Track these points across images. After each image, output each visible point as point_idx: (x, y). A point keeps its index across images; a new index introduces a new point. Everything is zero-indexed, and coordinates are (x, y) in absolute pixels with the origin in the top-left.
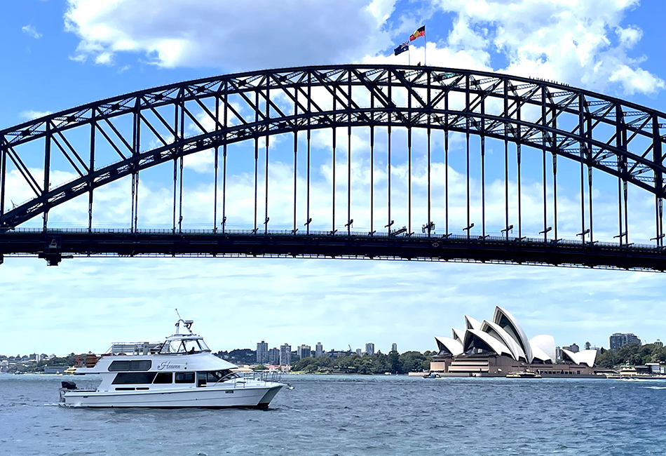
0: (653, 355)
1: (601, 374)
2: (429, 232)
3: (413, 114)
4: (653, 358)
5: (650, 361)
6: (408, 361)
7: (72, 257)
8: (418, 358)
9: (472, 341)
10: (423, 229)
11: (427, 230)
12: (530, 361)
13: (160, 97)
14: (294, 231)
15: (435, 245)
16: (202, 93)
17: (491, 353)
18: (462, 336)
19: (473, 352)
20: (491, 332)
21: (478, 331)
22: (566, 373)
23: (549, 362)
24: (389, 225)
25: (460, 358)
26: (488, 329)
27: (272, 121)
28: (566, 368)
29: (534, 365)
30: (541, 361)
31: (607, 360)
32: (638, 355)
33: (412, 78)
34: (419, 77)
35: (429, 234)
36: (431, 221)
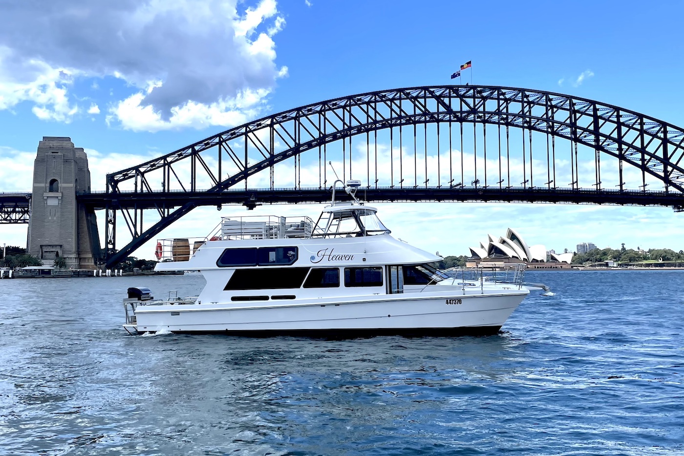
0: (609, 255)
1: (576, 268)
2: (476, 185)
3: (464, 115)
4: (609, 258)
5: (607, 259)
6: (450, 262)
7: (261, 205)
8: (456, 260)
9: (493, 249)
10: (472, 184)
11: (474, 184)
12: (530, 261)
13: (310, 110)
14: (392, 187)
15: (481, 193)
16: (335, 107)
17: (505, 257)
18: (487, 247)
19: (493, 256)
20: (505, 244)
21: (497, 243)
22: (554, 267)
23: (542, 261)
24: (451, 182)
25: (485, 260)
26: (504, 242)
27: (378, 122)
28: (553, 265)
29: (533, 263)
30: (537, 261)
31: (579, 259)
32: (599, 256)
33: (462, 93)
34: (467, 92)
35: (476, 187)
36: (477, 178)
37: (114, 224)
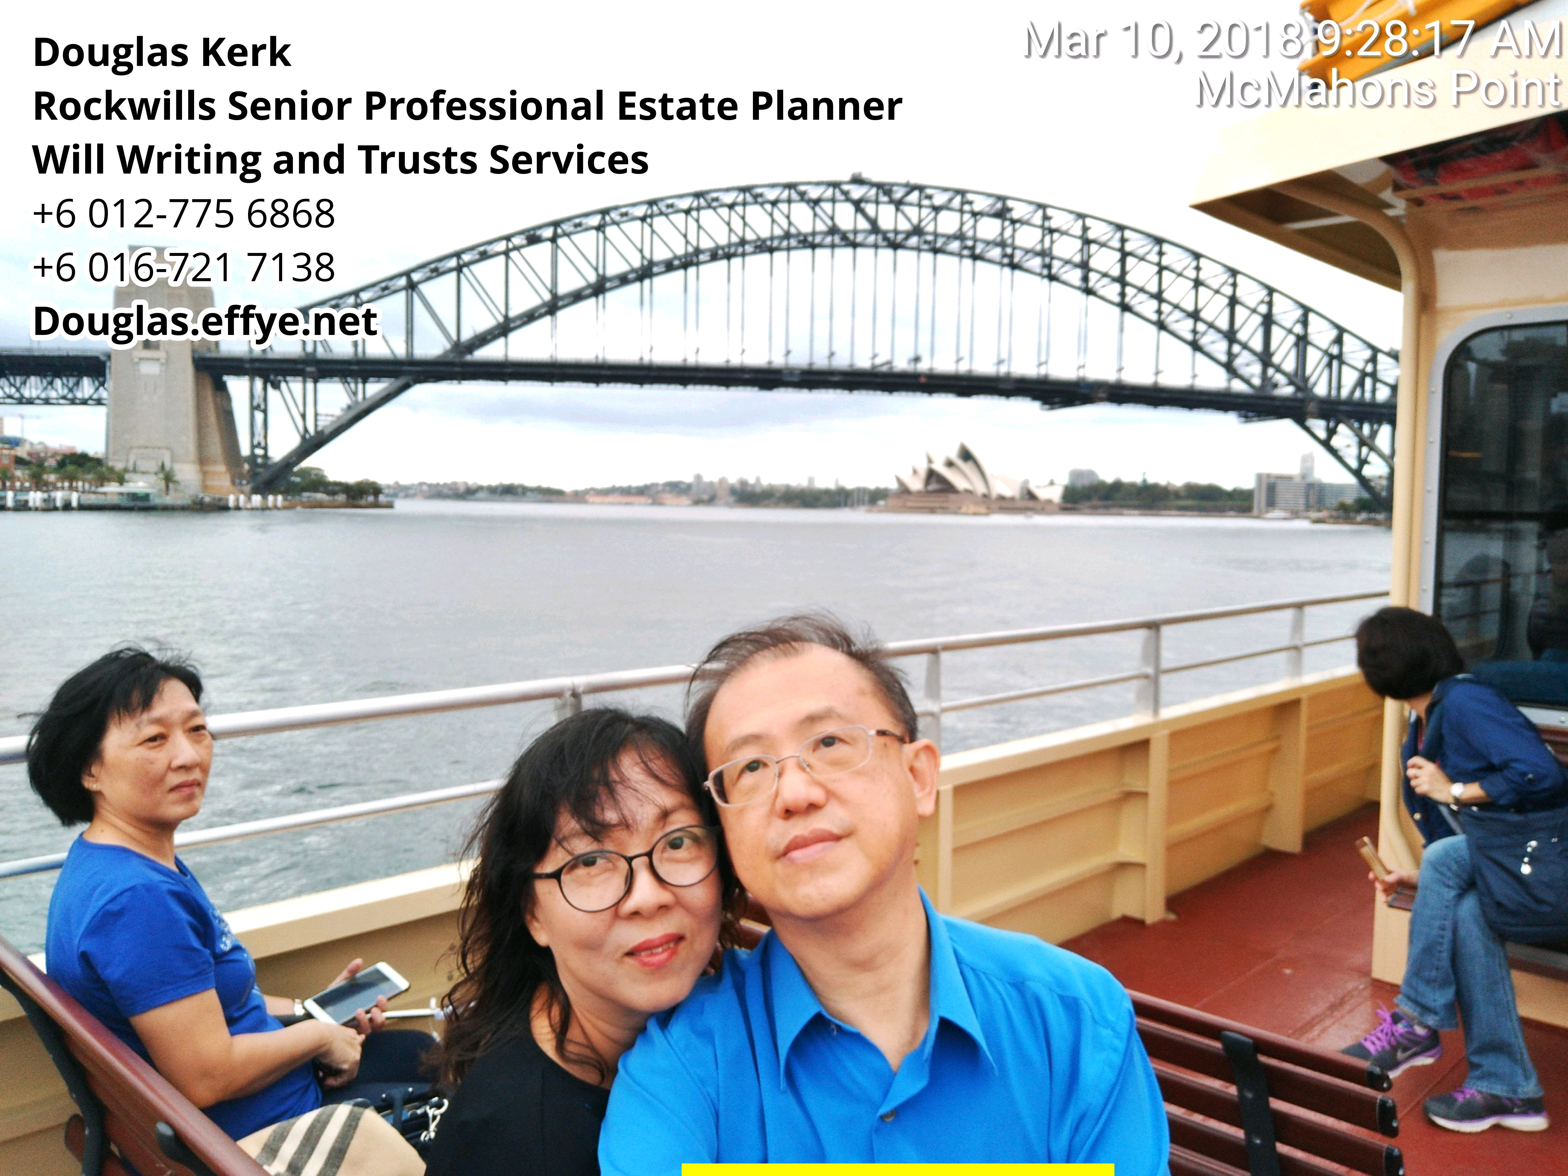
2: (915, 365)
3: (900, 237)
9: (932, 475)
10: (909, 363)
11: (912, 364)
12: (993, 497)
15: (923, 380)
17: (952, 490)
18: (923, 473)
20: (953, 468)
21: (939, 467)
23: (1012, 499)
24: (873, 358)
25: (919, 494)
26: (950, 464)
27: (748, 242)
28: (1031, 504)
29: (997, 501)
30: (1004, 497)
33: (899, 196)
34: (907, 195)
35: (916, 369)
36: (917, 353)
37: (265, 412)
